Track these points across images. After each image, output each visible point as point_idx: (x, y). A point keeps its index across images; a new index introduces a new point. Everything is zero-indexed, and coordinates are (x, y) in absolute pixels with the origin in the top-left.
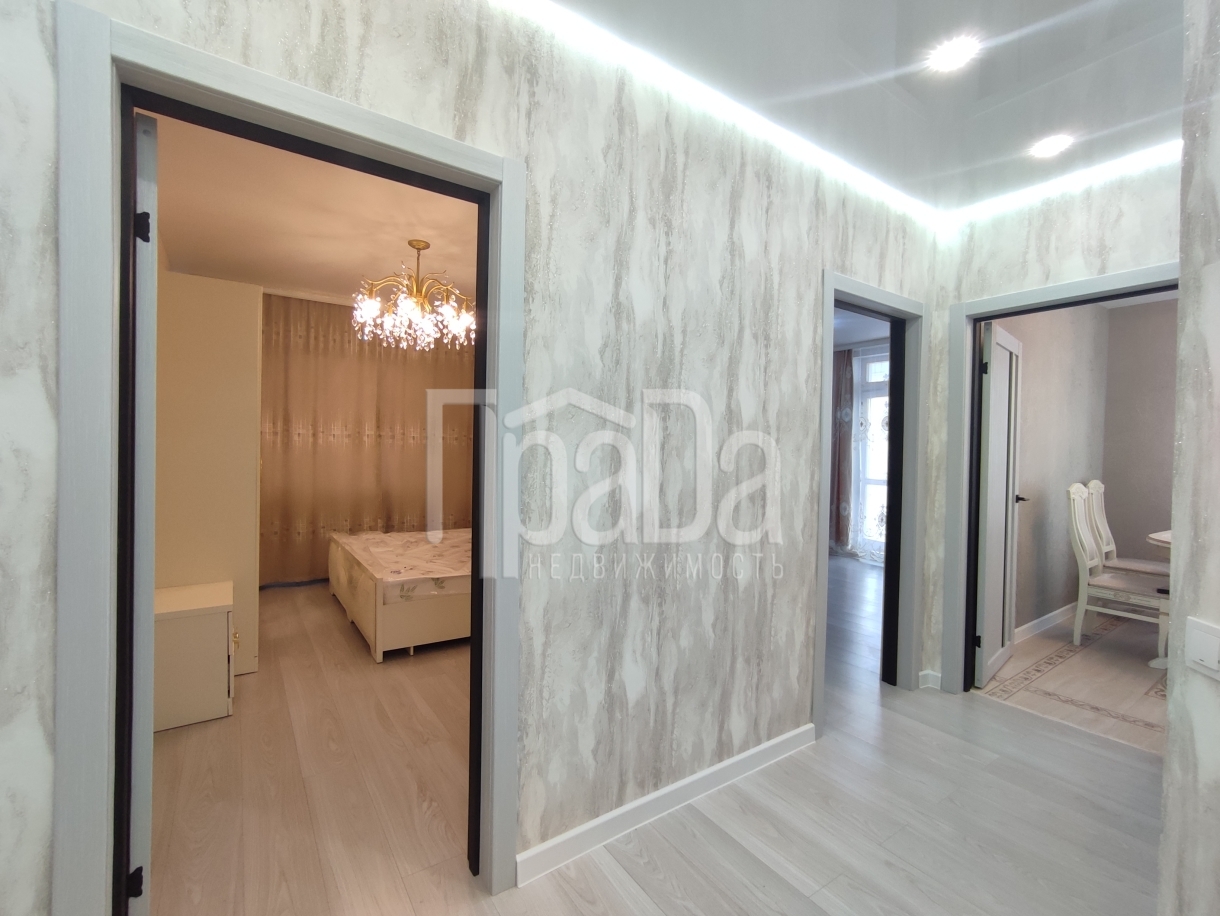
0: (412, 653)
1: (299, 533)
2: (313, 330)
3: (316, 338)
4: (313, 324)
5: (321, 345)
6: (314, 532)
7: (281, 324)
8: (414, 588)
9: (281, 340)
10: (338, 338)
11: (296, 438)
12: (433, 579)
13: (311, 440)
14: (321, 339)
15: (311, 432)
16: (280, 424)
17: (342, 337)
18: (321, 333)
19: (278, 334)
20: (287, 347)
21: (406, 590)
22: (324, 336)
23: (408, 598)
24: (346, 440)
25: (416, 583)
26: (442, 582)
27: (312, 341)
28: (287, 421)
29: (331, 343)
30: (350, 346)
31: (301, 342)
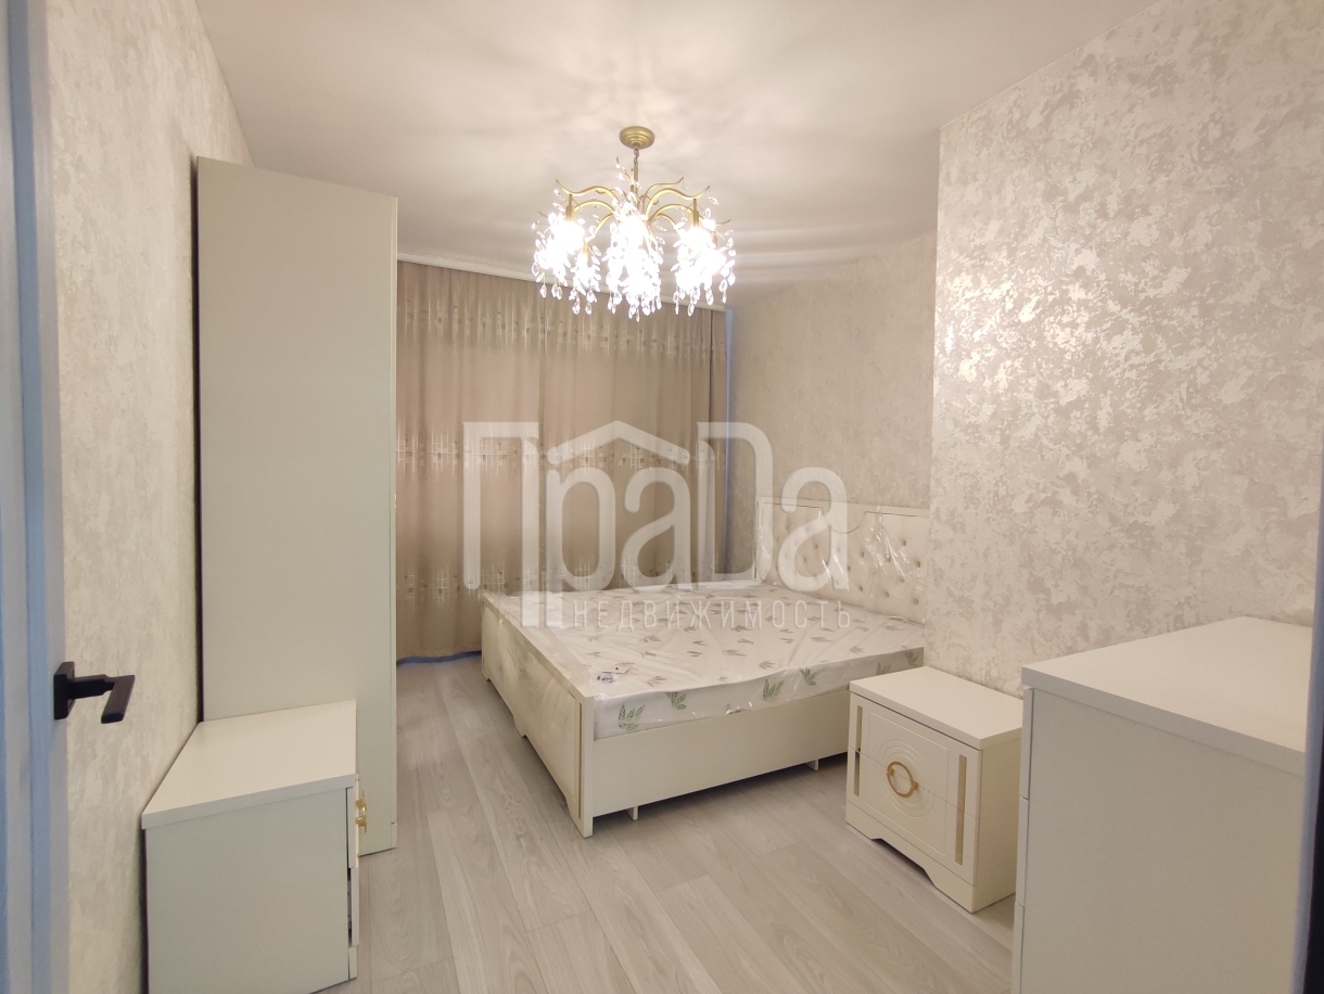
0: (635, 816)
1: (440, 591)
2: (456, 310)
3: (461, 322)
4: (456, 301)
5: (467, 332)
6: (459, 589)
7: (416, 302)
8: (641, 710)
9: (415, 324)
10: (488, 321)
11: (435, 459)
12: (668, 694)
13: (455, 462)
14: (467, 322)
15: (454, 452)
16: (414, 441)
17: (494, 321)
18: (467, 315)
19: (411, 316)
20: (423, 333)
21: (628, 712)
22: (471, 319)
23: (631, 728)
24: (500, 463)
25: (643, 702)
26: (682, 699)
27: (456, 327)
28: (424, 437)
29: (480, 328)
30: (503, 332)
31: (441, 327)
